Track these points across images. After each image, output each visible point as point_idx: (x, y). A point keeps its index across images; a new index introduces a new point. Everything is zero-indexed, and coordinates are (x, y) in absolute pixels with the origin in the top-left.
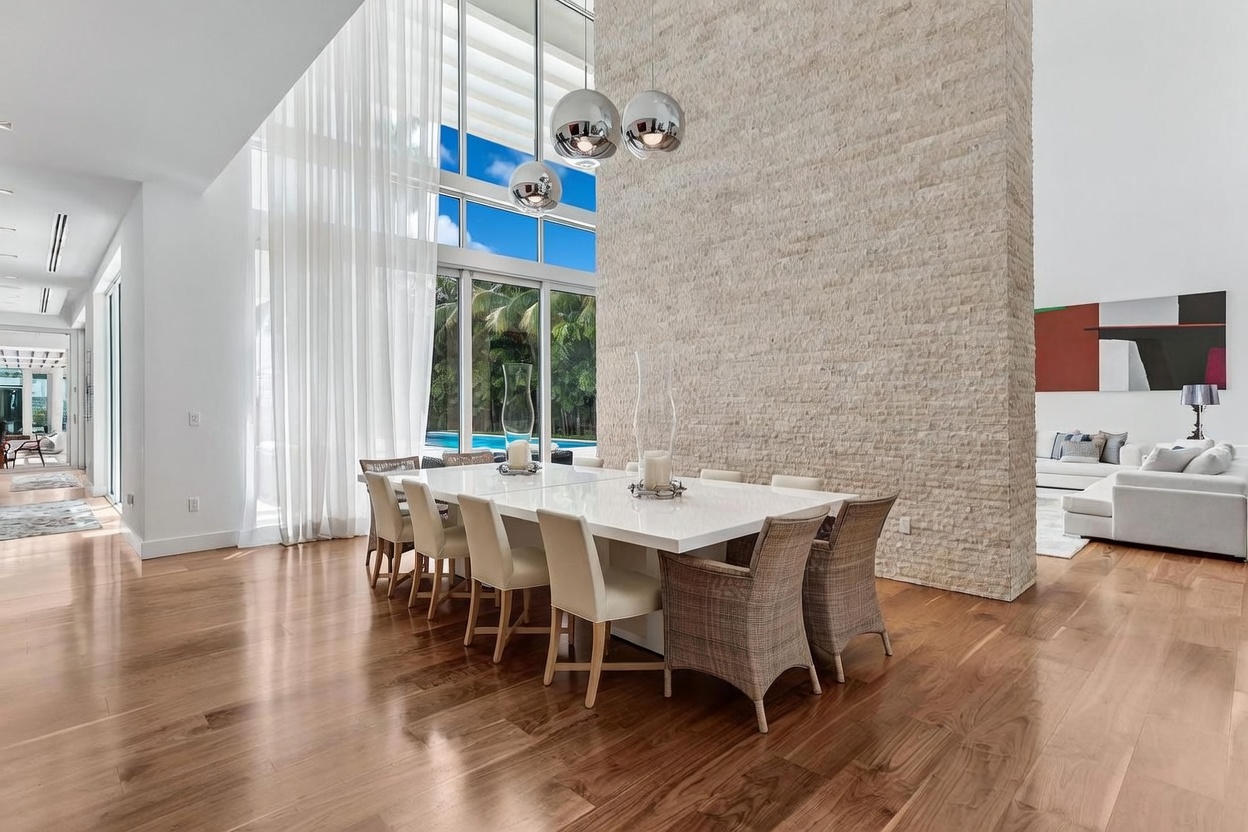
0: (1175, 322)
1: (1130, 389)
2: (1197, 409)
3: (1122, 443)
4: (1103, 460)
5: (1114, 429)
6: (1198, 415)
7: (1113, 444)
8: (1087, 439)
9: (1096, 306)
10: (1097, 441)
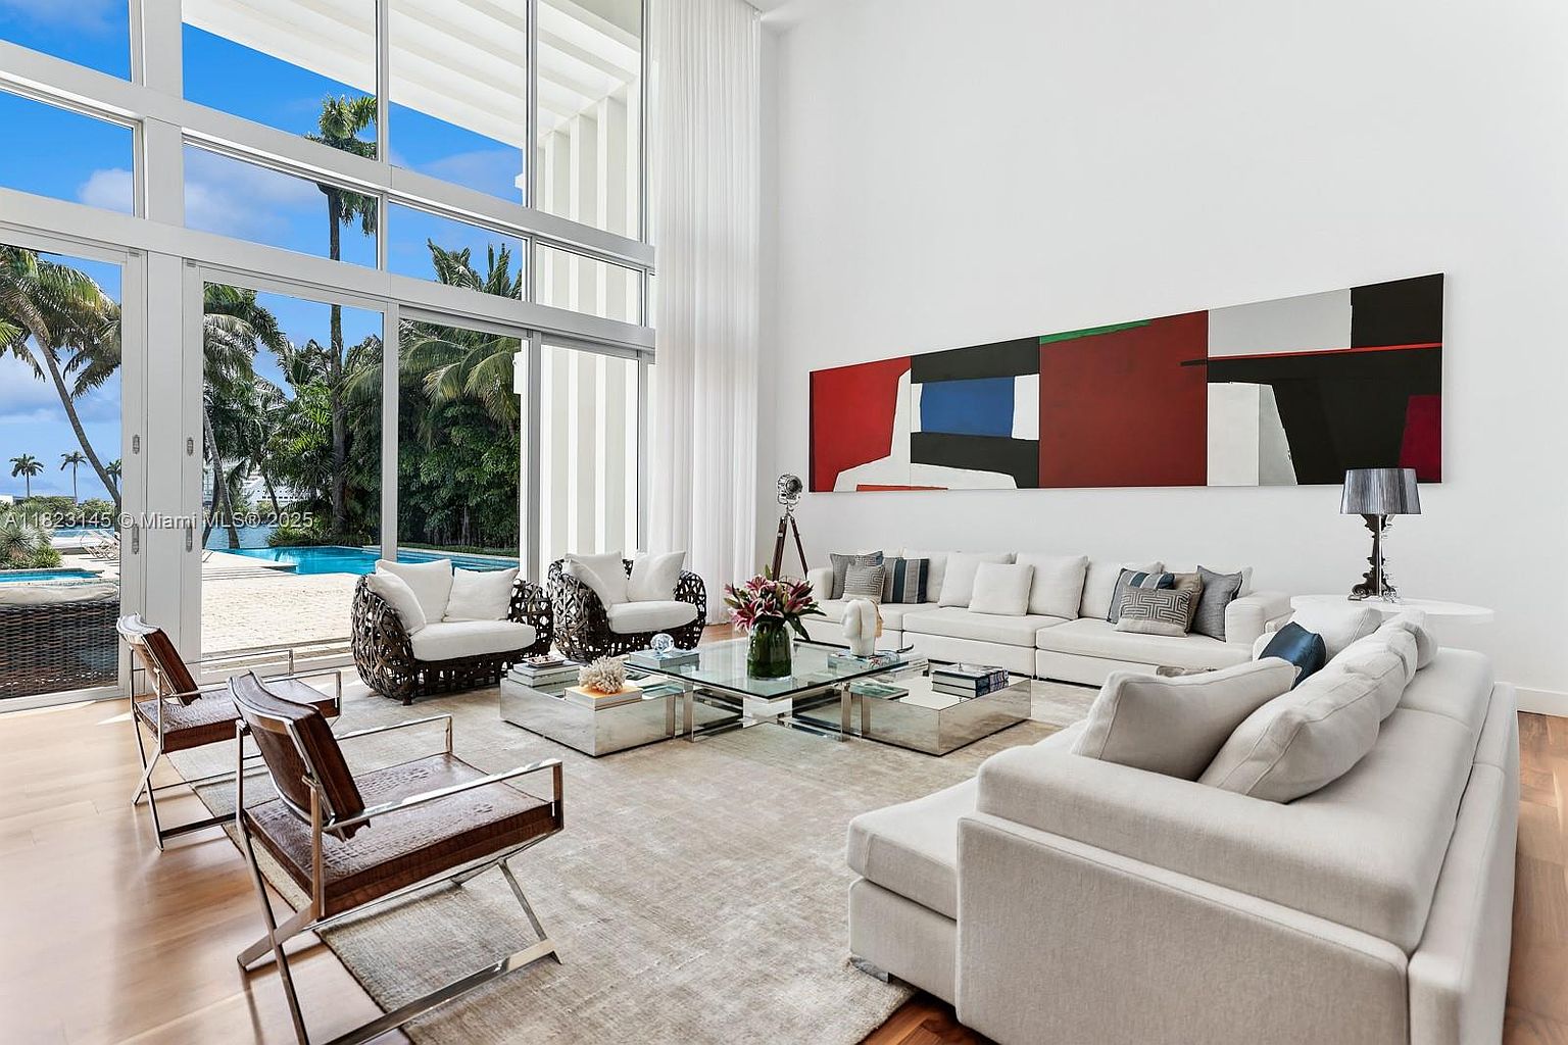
0: (1343, 342)
1: (1262, 483)
2: (1373, 522)
3: (1234, 595)
4: (1195, 627)
5: (1221, 564)
6: (1376, 538)
7: (1214, 596)
8: (1170, 583)
9: (1203, 316)
10: (1187, 587)
